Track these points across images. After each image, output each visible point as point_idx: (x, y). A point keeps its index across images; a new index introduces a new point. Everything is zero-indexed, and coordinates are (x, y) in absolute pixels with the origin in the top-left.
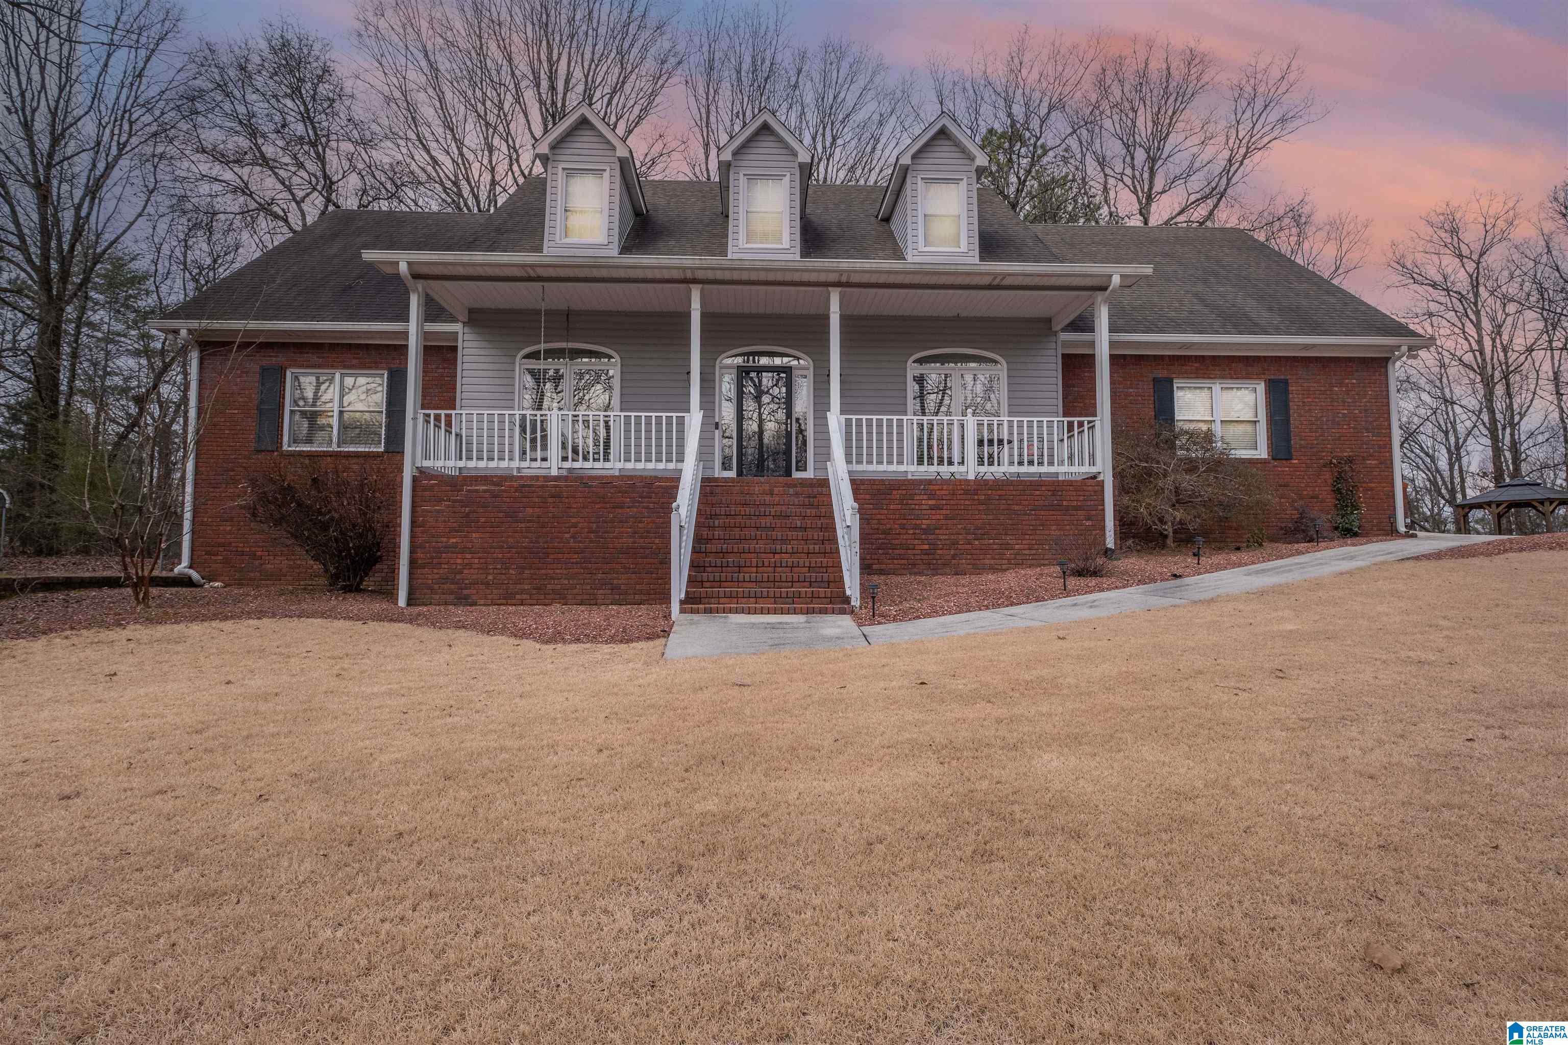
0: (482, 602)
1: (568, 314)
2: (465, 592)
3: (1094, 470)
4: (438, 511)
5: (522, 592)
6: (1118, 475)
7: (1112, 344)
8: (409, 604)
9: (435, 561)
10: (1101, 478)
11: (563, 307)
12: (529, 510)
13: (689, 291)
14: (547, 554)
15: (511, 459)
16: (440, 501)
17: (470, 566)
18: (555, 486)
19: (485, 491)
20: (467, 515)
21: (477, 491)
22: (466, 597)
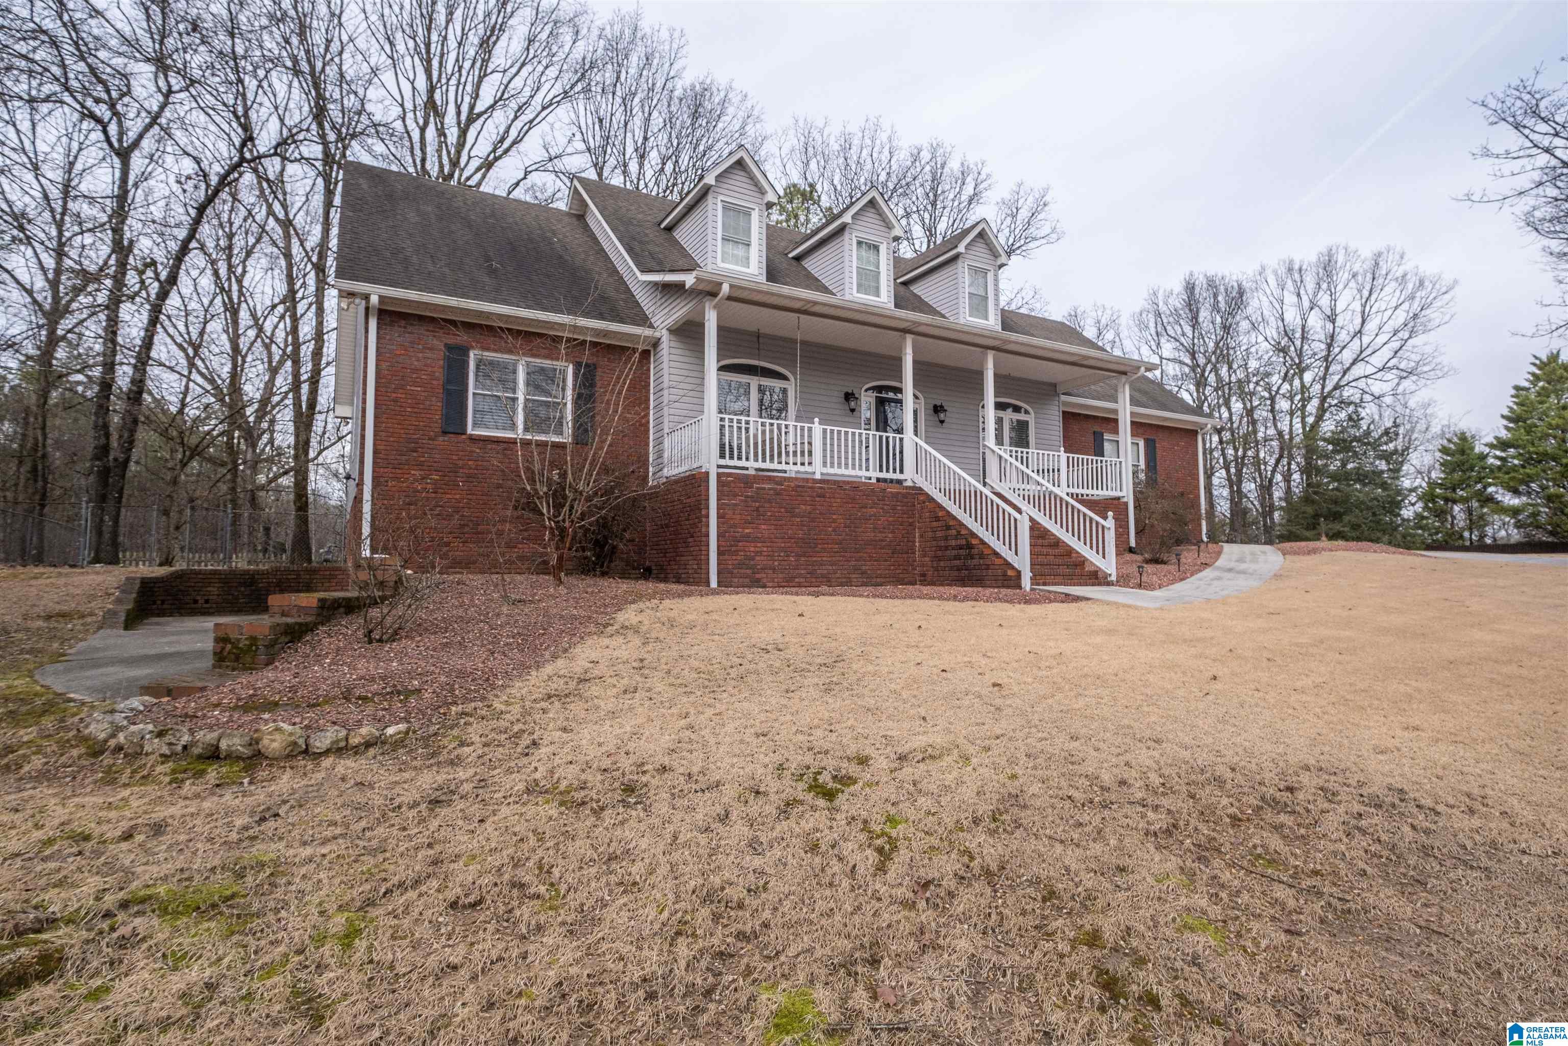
0: (770, 584)
1: (758, 335)
2: (757, 576)
3: (1118, 494)
4: (736, 505)
5: (800, 575)
6: (1137, 500)
7: (1132, 414)
8: (719, 585)
9: (733, 549)
10: (1125, 500)
11: (753, 328)
12: (803, 507)
13: (905, 338)
14: (816, 544)
15: (747, 459)
16: (736, 495)
17: (760, 553)
18: (821, 488)
19: (770, 489)
20: (757, 509)
21: (764, 489)
22: (758, 580)
